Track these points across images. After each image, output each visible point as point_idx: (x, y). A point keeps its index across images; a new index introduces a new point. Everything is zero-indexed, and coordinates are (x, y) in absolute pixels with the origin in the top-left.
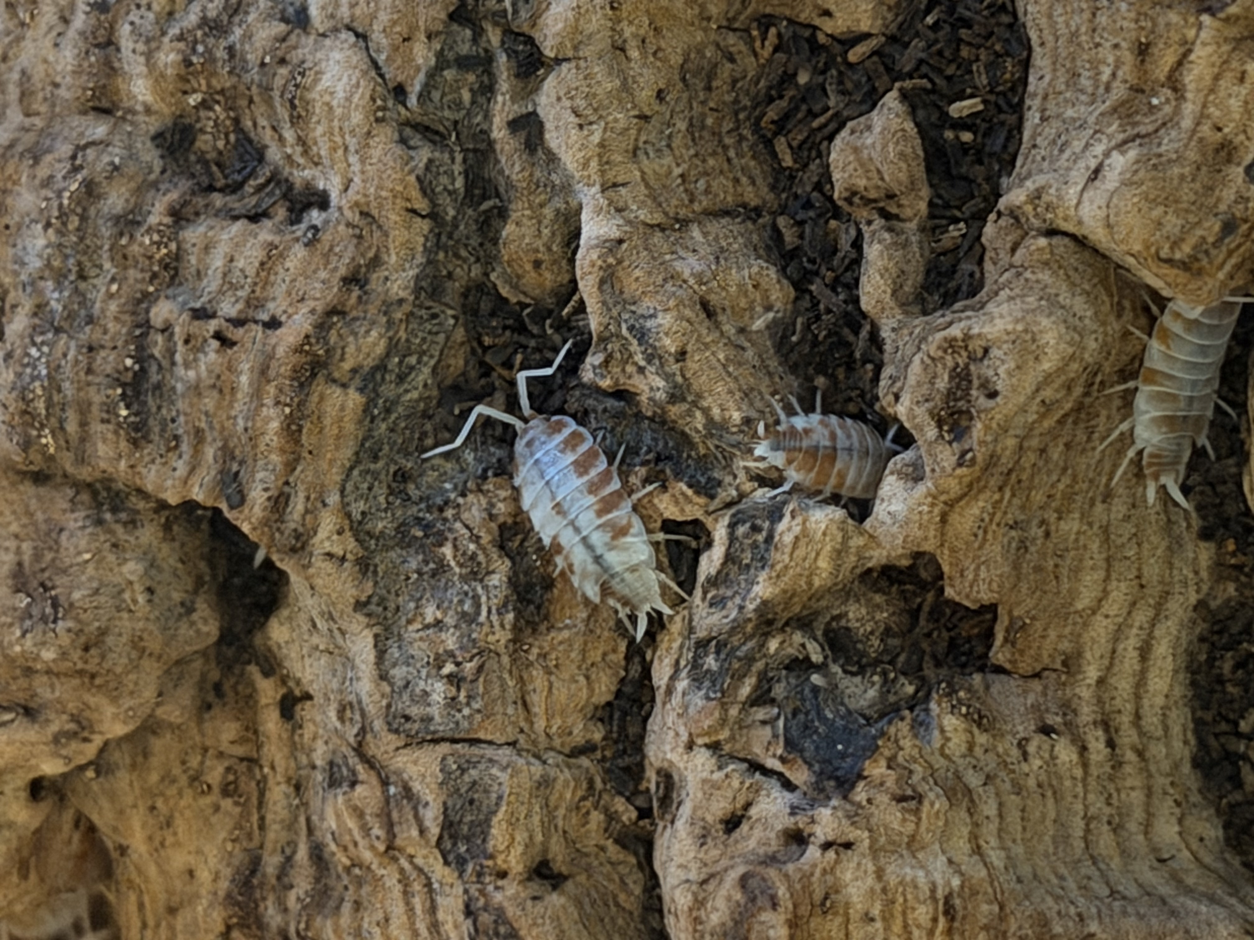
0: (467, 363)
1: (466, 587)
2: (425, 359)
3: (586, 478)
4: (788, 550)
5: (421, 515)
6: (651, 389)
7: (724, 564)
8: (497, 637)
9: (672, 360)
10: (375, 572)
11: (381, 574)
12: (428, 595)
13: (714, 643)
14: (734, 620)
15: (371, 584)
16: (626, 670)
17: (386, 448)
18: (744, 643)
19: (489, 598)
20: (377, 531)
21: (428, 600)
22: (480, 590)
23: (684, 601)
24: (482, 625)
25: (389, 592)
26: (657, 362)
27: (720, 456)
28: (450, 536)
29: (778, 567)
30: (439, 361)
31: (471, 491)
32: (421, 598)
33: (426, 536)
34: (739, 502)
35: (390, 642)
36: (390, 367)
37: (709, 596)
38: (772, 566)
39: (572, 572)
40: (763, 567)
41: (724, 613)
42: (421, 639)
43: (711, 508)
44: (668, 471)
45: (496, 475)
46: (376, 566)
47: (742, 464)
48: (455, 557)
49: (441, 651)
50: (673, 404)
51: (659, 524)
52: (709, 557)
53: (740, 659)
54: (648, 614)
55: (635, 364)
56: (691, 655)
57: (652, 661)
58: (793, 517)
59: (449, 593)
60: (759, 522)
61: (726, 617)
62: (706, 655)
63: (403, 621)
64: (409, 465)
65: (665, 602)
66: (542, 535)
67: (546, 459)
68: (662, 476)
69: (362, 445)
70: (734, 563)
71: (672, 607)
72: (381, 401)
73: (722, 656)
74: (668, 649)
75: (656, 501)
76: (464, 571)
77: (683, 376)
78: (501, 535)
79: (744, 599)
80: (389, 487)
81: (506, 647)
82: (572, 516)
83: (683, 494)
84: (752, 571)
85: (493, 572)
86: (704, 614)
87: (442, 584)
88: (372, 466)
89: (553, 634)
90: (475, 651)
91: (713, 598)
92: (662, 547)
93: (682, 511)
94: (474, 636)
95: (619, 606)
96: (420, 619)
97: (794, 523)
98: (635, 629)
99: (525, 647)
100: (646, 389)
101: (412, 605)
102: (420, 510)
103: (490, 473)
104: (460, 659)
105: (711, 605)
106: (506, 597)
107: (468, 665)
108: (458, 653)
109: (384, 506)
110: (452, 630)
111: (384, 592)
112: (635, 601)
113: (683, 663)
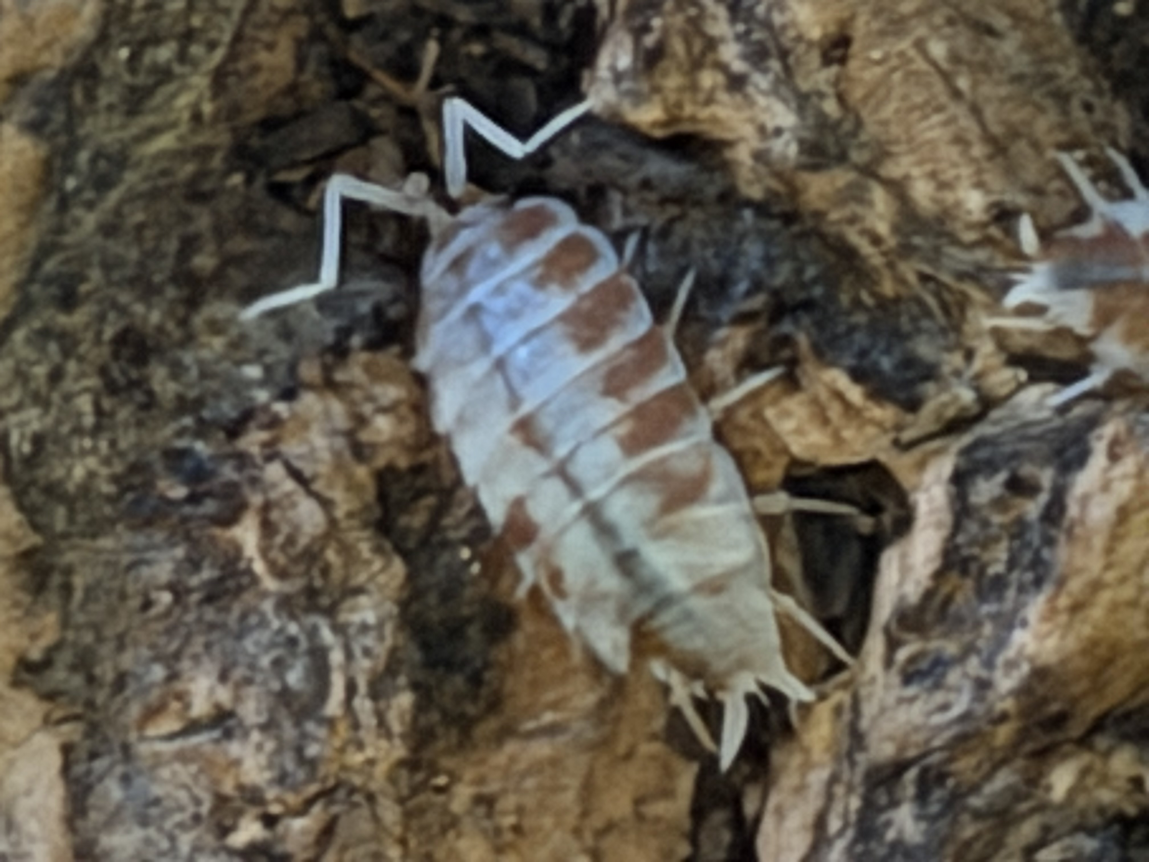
0: (301, 63)
1: (293, 629)
2: (196, 50)
3: (598, 356)
4: (1099, 542)
5: (181, 443)
6: (762, 130)
7: (939, 575)
8: (370, 752)
9: (814, 58)
10: (67, 589)
11: (78, 595)
12: (197, 645)
13: (911, 774)
14: (965, 717)
15: (51, 619)
16: (694, 838)
17: (95, 275)
18: (989, 777)
19: (349, 655)
20: (71, 487)
21: (196, 658)
22: (327, 635)
23: (838, 666)
24: (330, 723)
25: (100, 639)
26: (775, 65)
27: (931, 301)
28: (256, 499)
29: (1075, 585)
30: (232, 56)
31: (310, 387)
32: (177, 656)
33: (193, 499)
34: (979, 417)
35: (100, 765)
36: (107, 70)
37: (902, 655)
38: (1061, 583)
39: (561, 593)
40: (1038, 583)
41: (939, 697)
42: (182, 757)
43: (907, 435)
44: (803, 341)
45: (372, 346)
46: (69, 571)
47: (989, 322)
48: (264, 552)
49: (228, 787)
50: (815, 168)
51: (777, 473)
52: (904, 556)
53: (978, 815)
54: (751, 699)
55: (722, 67)
56: (855, 803)
57: (758, 820)
58: (1114, 457)
59: (249, 644)
60: (1027, 470)
61: (945, 707)
62: (894, 804)
63: (135, 710)
64: (155, 317)
65: (790, 668)
66: (486, 499)
67: (498, 304)
68: (786, 353)
69: (36, 265)
70: (965, 572)
71: (809, 682)
72: (83, 157)
73: (934, 808)
74: (800, 789)
75: (770, 413)
76: (290, 587)
77: (841, 99)
78: (382, 497)
79: (989, 664)
80: (103, 371)
81: (392, 779)
82: (561, 451)
83: (839, 396)
84: (1011, 593)
85: (359, 591)
86: (890, 699)
87: (233, 618)
88: (63, 320)
89: (511, 747)
90: (313, 789)
91: (912, 660)
92: (788, 533)
93: (838, 440)
94: (312, 750)
95: (675, 679)
96: (175, 705)
97: (1118, 471)
98: (716, 736)
99: (441, 780)
100: (748, 131)
101: (158, 672)
102: (180, 433)
103: (356, 341)
104: (275, 809)
105: (908, 679)
106: (393, 651)
107: (298, 824)
108: (271, 794)
109: (89, 420)
110: (256, 736)
111: (88, 638)
112: (718, 665)
113: (834, 824)
